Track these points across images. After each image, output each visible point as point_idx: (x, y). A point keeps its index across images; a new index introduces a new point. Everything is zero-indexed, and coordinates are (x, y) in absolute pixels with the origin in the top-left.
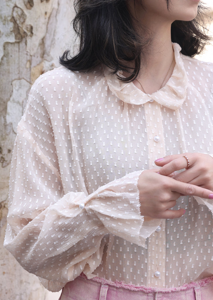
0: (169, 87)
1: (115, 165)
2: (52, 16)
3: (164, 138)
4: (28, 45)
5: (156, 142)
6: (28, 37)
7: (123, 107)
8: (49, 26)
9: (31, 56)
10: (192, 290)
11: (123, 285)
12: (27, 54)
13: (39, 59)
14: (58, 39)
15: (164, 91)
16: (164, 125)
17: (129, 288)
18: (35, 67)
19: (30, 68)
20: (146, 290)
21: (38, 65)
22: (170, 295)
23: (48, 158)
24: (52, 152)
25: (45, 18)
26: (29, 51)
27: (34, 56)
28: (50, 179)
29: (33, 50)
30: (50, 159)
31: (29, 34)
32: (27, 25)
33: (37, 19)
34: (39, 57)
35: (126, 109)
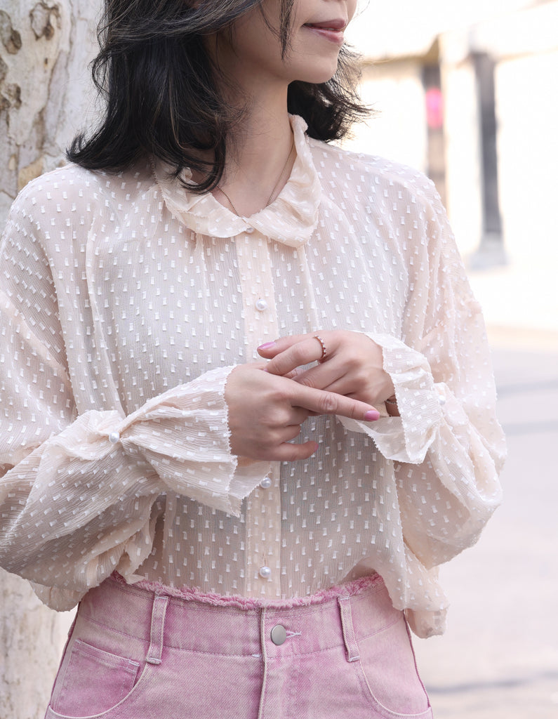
0: (285, 202)
1: (180, 358)
2: (58, 66)
3: (276, 304)
4: (10, 125)
5: (260, 311)
6: (10, 108)
7: (193, 243)
8: (52, 86)
9: (18, 146)
10: (334, 603)
11: (198, 594)
12: (10, 143)
13: (35, 152)
14: (71, 112)
15: (274, 210)
16: (276, 278)
17: (208, 600)
18: (25, 168)
19: (17, 169)
20: (243, 603)
21: (32, 163)
22: (291, 613)
23: (45, 345)
24: (54, 333)
25: (45, 72)
26: (13, 136)
27: (24, 146)
28: (49, 387)
29: (22, 134)
30: (49, 346)
31: (13, 102)
32: (9, 85)
33: (29, 72)
34: (34, 148)
35: (200, 246)
